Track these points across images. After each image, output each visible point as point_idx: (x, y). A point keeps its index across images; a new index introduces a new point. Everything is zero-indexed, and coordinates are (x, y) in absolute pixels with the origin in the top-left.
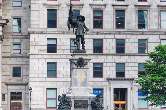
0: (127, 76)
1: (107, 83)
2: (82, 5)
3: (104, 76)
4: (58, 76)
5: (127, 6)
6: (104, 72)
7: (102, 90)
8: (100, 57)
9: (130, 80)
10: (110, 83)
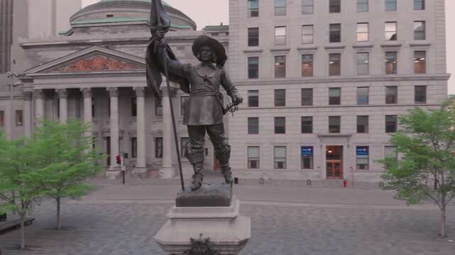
0: (343, 132)
1: (319, 140)
2: (289, 50)
3: (314, 131)
4: (260, 132)
5: (343, 48)
6: (314, 127)
7: (312, 148)
8: (309, 110)
9: (348, 136)
10: (321, 141)
